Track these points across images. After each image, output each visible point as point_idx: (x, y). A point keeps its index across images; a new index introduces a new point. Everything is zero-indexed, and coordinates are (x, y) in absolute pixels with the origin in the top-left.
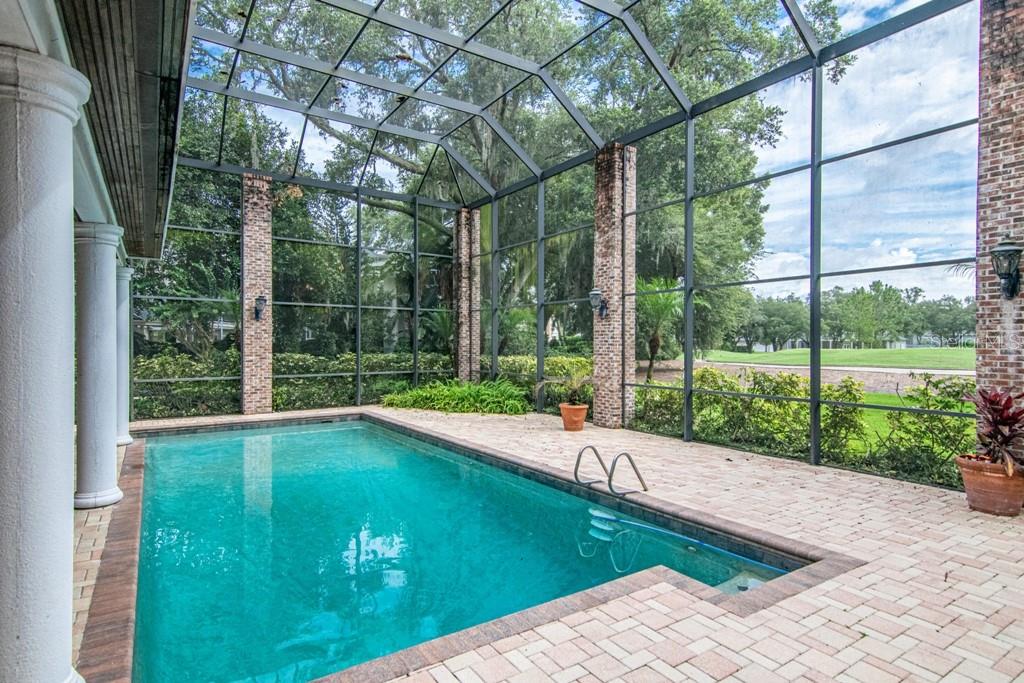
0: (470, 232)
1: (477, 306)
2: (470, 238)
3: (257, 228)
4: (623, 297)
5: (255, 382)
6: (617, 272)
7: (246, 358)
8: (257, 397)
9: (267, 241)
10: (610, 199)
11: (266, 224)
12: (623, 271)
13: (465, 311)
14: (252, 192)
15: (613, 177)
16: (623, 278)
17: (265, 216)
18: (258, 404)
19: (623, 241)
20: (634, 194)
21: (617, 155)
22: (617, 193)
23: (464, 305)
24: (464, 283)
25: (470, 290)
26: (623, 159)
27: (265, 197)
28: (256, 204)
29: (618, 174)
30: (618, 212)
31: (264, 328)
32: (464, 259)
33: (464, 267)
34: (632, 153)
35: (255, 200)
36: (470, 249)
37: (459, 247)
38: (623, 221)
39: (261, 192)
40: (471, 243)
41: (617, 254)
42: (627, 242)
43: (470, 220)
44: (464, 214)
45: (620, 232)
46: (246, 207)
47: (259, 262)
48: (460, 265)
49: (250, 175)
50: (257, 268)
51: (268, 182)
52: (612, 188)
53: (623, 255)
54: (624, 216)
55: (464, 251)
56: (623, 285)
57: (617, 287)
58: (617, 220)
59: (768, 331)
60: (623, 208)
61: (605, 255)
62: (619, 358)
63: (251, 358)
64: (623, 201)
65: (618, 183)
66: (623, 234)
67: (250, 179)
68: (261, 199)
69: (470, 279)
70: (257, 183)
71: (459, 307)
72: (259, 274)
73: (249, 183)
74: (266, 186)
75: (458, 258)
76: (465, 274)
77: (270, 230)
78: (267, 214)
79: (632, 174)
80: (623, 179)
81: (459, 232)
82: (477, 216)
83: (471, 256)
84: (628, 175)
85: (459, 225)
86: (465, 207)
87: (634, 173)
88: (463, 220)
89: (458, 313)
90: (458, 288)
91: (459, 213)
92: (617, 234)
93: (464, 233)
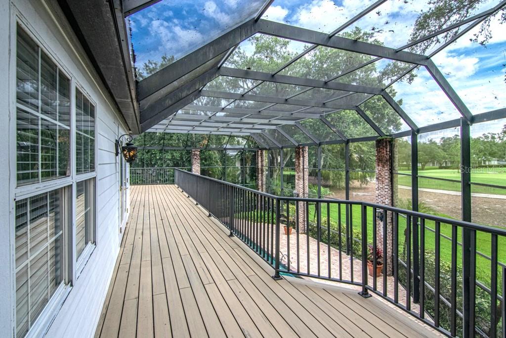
0: (262, 158)
1: (264, 183)
3: (196, 166)
4: (304, 193)
6: (301, 186)
10: (299, 163)
11: (199, 164)
12: (304, 185)
13: (260, 184)
14: (195, 155)
15: (300, 157)
16: (304, 187)
19: (303, 176)
20: (307, 161)
22: (301, 162)
23: (260, 182)
24: (260, 175)
25: (262, 177)
26: (303, 151)
28: (196, 159)
29: (301, 156)
30: (301, 167)
32: (260, 166)
33: (260, 170)
34: (307, 148)
36: (262, 163)
37: (258, 163)
38: (303, 170)
39: (197, 155)
40: (262, 161)
41: (302, 180)
42: (305, 176)
43: (262, 154)
44: (259, 152)
46: (193, 160)
48: (258, 169)
51: (199, 151)
52: (300, 160)
53: (304, 180)
54: (304, 168)
55: (260, 164)
56: (304, 190)
57: (301, 191)
58: (301, 170)
60: (303, 166)
61: (298, 180)
62: (303, 212)
64: (303, 164)
65: (301, 159)
66: (304, 174)
67: (194, 151)
68: (197, 157)
69: (262, 173)
70: (196, 152)
71: (258, 183)
73: (194, 153)
74: (199, 153)
75: (258, 166)
76: (260, 172)
78: (199, 161)
79: (306, 155)
80: (303, 157)
81: (258, 158)
82: (264, 152)
83: (262, 166)
84: (305, 155)
85: (258, 155)
86: (260, 149)
87: (307, 154)
88: (259, 154)
89: (258, 185)
90: (258, 176)
91: (258, 151)
92: (301, 174)
93: (260, 158)
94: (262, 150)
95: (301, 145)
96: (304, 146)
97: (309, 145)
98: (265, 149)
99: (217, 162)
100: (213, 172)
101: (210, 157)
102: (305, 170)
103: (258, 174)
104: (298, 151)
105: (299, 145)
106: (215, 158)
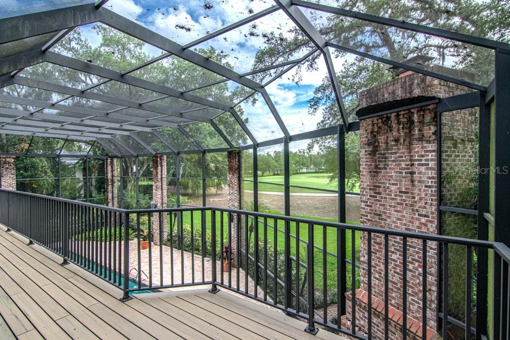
0: (112, 167)
1: (116, 195)
2: (112, 169)
3: (8, 178)
4: (162, 204)
6: (159, 196)
9: (14, 182)
10: (157, 172)
11: (13, 176)
12: (162, 195)
13: (110, 197)
14: (6, 163)
15: (158, 166)
16: (162, 197)
17: (12, 172)
19: (162, 186)
20: (166, 170)
21: (159, 159)
22: (159, 171)
23: (110, 195)
24: (110, 187)
25: (113, 189)
26: (161, 160)
27: (12, 165)
28: (7, 168)
29: (159, 165)
30: (160, 176)
32: (109, 177)
33: (109, 180)
34: (165, 157)
35: (7, 166)
36: (112, 173)
37: (107, 173)
39: (10, 163)
40: (112, 171)
41: (160, 191)
42: (163, 186)
43: (112, 163)
44: (109, 161)
45: (160, 183)
46: (3, 170)
48: (108, 180)
49: (4, 156)
51: (14, 158)
53: (162, 190)
54: (162, 178)
55: (110, 175)
56: (162, 200)
57: (160, 201)
58: (160, 180)
60: (162, 175)
61: (156, 190)
64: (161, 173)
65: (159, 168)
66: (162, 183)
67: (4, 158)
68: (10, 165)
69: (112, 185)
70: (8, 160)
71: (108, 196)
73: (4, 160)
74: (13, 160)
75: (107, 177)
76: (110, 183)
77: (15, 178)
78: (14, 171)
79: (165, 164)
80: (161, 166)
81: (107, 167)
82: (115, 160)
83: (113, 176)
84: (163, 164)
85: (107, 164)
86: (110, 157)
87: (165, 163)
88: (109, 162)
89: (107, 198)
90: (107, 188)
91: (107, 160)
92: (159, 184)
93: (109, 168)
94: (112, 158)
95: (158, 154)
96: (162, 155)
97: (168, 155)
98: (117, 157)
99: (46, 172)
100: (39, 185)
101: (33, 166)
102: (163, 179)
103: (108, 185)
104: (156, 159)
105: (156, 154)
106: (42, 167)
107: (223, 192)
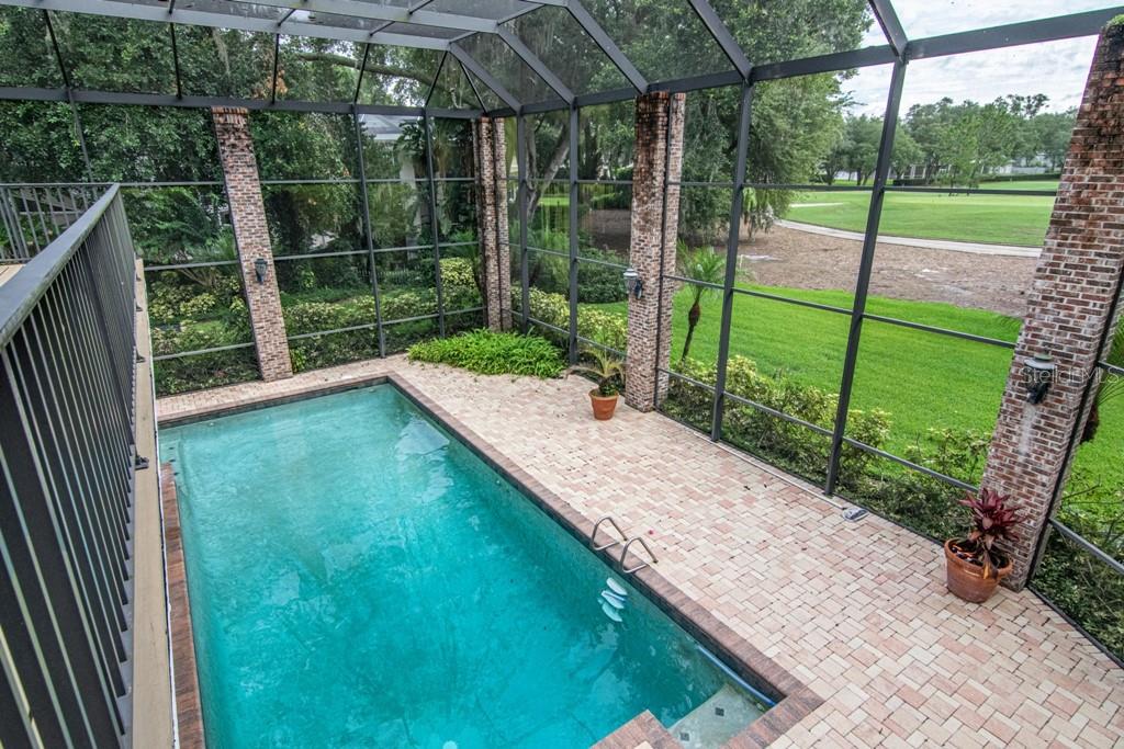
0: (493, 147)
1: (505, 237)
2: (493, 155)
3: (241, 176)
4: (661, 278)
5: (271, 349)
6: (655, 251)
7: (256, 325)
8: (275, 363)
9: (255, 190)
10: (651, 163)
11: (251, 170)
12: (662, 249)
13: (491, 244)
14: (227, 130)
15: (656, 136)
16: (662, 256)
17: (248, 159)
18: (277, 371)
19: (664, 214)
20: (680, 154)
21: (661, 109)
22: (659, 156)
23: (491, 237)
24: (489, 211)
25: (497, 218)
26: (667, 111)
27: (243, 136)
28: (234, 146)
29: (661, 133)
30: (659, 179)
31: (269, 290)
32: (488, 181)
33: (488, 191)
34: (681, 103)
35: (232, 141)
36: (495, 168)
37: (480, 168)
38: (665, 190)
39: (237, 130)
40: (494, 161)
41: (657, 233)
42: (669, 214)
43: (492, 132)
44: (484, 125)
45: (660, 203)
46: (224, 151)
47: (250, 217)
48: (483, 189)
49: (221, 109)
50: (250, 224)
51: (244, 115)
52: (654, 150)
53: (663, 230)
54: (666, 184)
55: (487, 173)
56: (662, 265)
57: (654, 268)
58: (658, 191)
59: (855, 160)
60: (665, 174)
61: (642, 229)
62: (654, 343)
63: (261, 325)
64: (666, 166)
65: (661, 145)
66: (664, 207)
67: (221, 114)
68: (240, 138)
69: (496, 205)
70: (231, 119)
71: (484, 238)
72: (253, 231)
73: (222, 120)
74: (243, 122)
75: (481, 180)
76: (489, 200)
77: (256, 176)
78: (250, 157)
79: (678, 129)
80: (667, 137)
81: (479, 146)
82: (501, 125)
83: (496, 178)
84: (674, 131)
85: (479, 138)
86: (486, 114)
87: (681, 126)
88: (484, 133)
89: (484, 245)
90: (483, 216)
91: (479, 123)
92: (657, 207)
93: (486, 149)
94: (493, 115)
95: (658, 87)
96: (673, 87)
97: (696, 87)
98: (506, 112)
99: (332, 164)
100: (321, 200)
101: (301, 146)
102: (671, 188)
103: (483, 206)
104: (647, 114)
105: (649, 88)
106: (322, 149)
107: (769, 235)
